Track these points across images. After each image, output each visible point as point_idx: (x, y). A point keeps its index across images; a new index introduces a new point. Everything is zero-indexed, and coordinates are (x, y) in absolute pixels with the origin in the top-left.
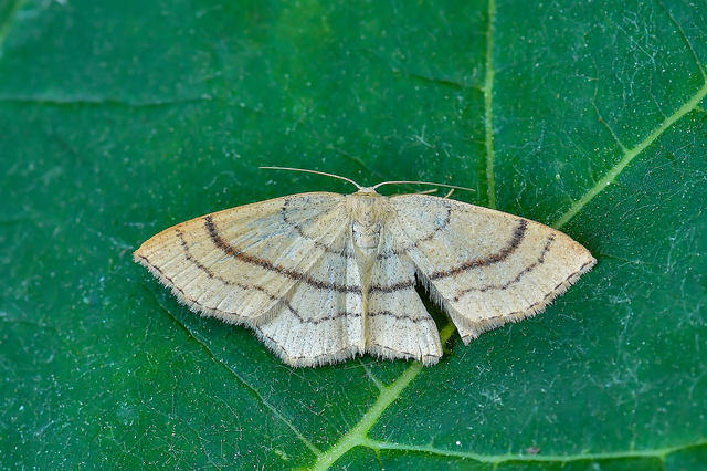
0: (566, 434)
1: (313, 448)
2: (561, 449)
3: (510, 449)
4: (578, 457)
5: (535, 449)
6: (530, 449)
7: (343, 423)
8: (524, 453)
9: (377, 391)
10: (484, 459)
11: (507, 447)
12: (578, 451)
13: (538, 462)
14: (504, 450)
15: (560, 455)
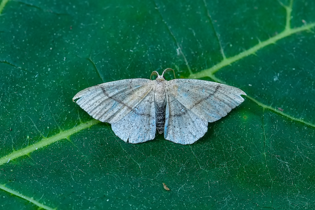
0: (296, 108)
1: (190, 71)
2: (292, 113)
3: (272, 104)
4: (298, 120)
5: (282, 109)
6: (280, 108)
7: (205, 65)
8: (277, 109)
9: (222, 59)
10: (260, 104)
11: (271, 103)
12: (298, 118)
13: (282, 115)
14: (269, 104)
15: (291, 116)
